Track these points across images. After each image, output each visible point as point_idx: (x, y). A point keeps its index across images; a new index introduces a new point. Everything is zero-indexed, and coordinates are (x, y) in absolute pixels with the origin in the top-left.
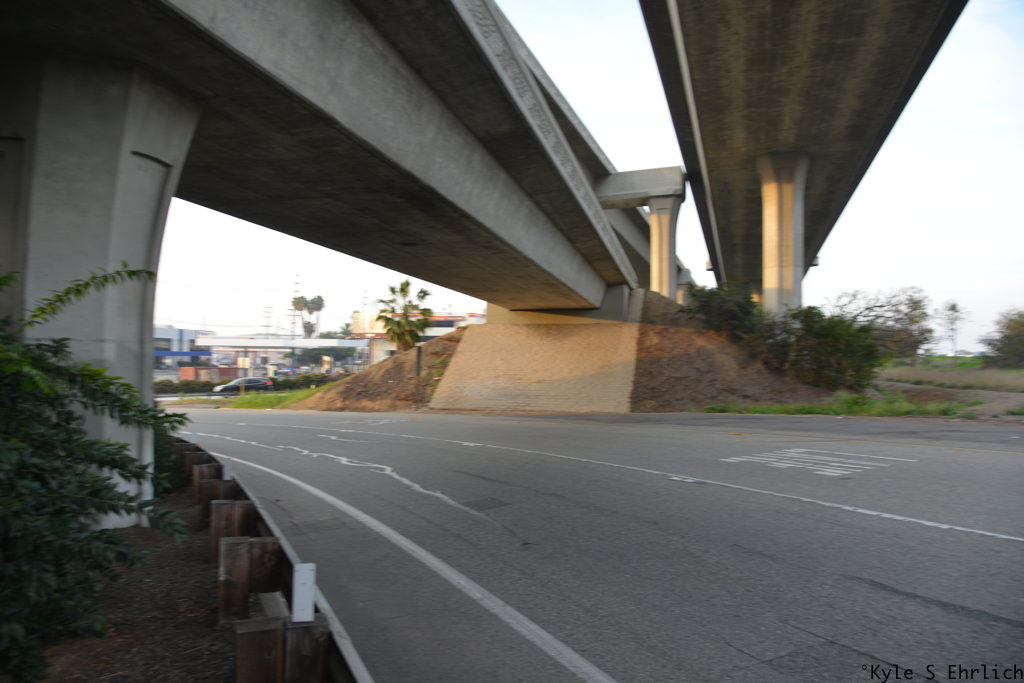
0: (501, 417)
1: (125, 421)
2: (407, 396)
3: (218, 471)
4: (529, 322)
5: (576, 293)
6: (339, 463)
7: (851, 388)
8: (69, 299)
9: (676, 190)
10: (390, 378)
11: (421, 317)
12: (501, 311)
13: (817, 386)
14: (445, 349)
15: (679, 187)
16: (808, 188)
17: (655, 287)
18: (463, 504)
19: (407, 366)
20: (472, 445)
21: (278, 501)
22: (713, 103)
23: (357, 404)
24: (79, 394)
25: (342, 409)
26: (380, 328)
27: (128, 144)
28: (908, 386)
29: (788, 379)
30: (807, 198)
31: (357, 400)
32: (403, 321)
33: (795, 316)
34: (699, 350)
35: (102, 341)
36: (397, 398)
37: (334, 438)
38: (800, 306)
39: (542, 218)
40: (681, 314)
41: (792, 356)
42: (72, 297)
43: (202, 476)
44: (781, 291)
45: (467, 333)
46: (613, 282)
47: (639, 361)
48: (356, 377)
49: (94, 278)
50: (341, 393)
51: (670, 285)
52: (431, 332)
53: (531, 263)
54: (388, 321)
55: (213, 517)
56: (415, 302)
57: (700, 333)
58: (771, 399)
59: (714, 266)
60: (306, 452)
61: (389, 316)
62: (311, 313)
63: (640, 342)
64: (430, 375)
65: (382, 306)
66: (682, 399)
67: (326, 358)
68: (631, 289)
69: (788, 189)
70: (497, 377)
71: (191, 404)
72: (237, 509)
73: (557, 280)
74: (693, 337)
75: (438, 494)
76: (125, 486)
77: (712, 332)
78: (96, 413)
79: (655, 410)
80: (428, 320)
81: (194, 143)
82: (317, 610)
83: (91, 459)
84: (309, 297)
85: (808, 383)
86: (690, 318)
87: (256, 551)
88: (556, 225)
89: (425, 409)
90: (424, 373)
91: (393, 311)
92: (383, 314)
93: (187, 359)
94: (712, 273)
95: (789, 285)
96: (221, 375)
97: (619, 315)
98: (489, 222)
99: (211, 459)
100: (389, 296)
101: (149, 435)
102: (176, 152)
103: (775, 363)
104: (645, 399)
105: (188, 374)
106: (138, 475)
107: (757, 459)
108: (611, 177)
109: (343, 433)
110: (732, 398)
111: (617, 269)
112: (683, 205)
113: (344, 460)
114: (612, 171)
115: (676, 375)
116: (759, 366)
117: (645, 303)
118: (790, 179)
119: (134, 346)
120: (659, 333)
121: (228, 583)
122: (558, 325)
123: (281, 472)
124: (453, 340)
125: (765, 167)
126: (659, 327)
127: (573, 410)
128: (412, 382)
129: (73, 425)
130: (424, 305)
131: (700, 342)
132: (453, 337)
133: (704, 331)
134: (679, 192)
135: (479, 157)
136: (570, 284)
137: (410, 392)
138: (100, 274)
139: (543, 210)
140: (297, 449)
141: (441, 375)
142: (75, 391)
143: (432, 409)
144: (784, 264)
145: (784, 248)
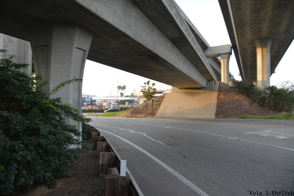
0: (176, 120)
1: (75, 119)
2: (149, 113)
3: (99, 134)
4: (184, 92)
5: (198, 83)
6: (131, 132)
7: (287, 111)
8: (61, 87)
9: (229, 51)
10: (144, 108)
11: (153, 91)
12: (176, 89)
13: (276, 110)
14: (160, 100)
15: (230, 50)
16: (271, 49)
17: (222, 81)
18: (167, 144)
19: (149, 105)
20: (168, 127)
21: (114, 142)
22: (240, 25)
23: (135, 116)
24: (64, 113)
25: (131, 117)
26: (141, 94)
27: (75, 45)
29: (265, 108)
30: (271, 52)
31: (135, 114)
32: (148, 92)
33: (267, 89)
34: (237, 100)
35: (69, 98)
36: (147, 114)
37: (129, 125)
38: (270, 86)
39: (188, 62)
40: (230, 89)
41: (267, 101)
42: (61, 86)
43: (94, 135)
44: (263, 81)
45: (166, 95)
46: (210, 80)
47: (218, 103)
48: (135, 108)
49: (67, 81)
50: (131, 112)
51: (227, 80)
52: (156, 95)
53: (185, 74)
54: (144, 92)
55: (98, 146)
56: (151, 86)
57: (237, 95)
58: (260, 114)
59: (241, 74)
60: (122, 129)
61: (144, 90)
62: (122, 90)
63: (218, 97)
64: (156, 107)
65: (142, 88)
66: (231, 114)
67: (127, 103)
68: (215, 82)
69: (265, 50)
70: (175, 108)
71: (91, 115)
72: (104, 145)
73: (193, 79)
74: (235, 96)
75: (159, 141)
76: (75, 137)
77: (241, 94)
78: (68, 118)
79: (223, 118)
80: (155, 92)
81: (92, 44)
82: (127, 173)
83: (67, 130)
84: (122, 86)
85: (272, 110)
86: (234, 90)
87: (110, 156)
88: (192, 63)
89: (154, 117)
90: (154, 107)
91: (145, 89)
92: (142, 90)
93: (90, 103)
94: (240, 76)
95: (265, 79)
96: (98, 107)
97: (212, 90)
98: (173, 63)
99: (97, 130)
100: (144, 85)
101: (81, 123)
102: (87, 47)
103: (261, 103)
104: (220, 114)
105: (90, 107)
106: (78, 134)
107: (256, 133)
108: (209, 48)
109: (132, 124)
110: (247, 114)
111: (211, 76)
112: (231, 56)
113: (132, 131)
114: (209, 47)
115: (229, 107)
116: (256, 104)
117: (219, 86)
118: (266, 46)
119: (77, 100)
120: (224, 95)
121: (102, 165)
122: (193, 93)
123: (115, 134)
124: (162, 97)
125: (257, 43)
126: (224, 93)
127: (198, 118)
128: (151, 109)
129: (62, 121)
130: (154, 87)
131: (237, 97)
132: (162, 96)
133: (238, 94)
134: (230, 52)
135: (169, 44)
136: (197, 81)
137: (150, 112)
138: (68, 80)
139: (188, 59)
140: (119, 128)
141: (159, 107)
142: (62, 112)
143: (156, 117)
144: (264, 73)
145: (264, 68)
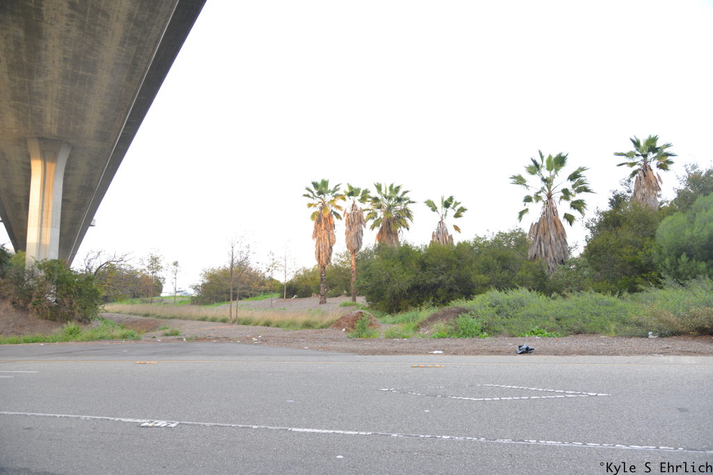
7: (80, 321)
13: (55, 320)
16: (67, 168)
28: (139, 317)
29: (30, 316)
30: (66, 176)
38: (46, 259)
44: (39, 245)
58: (12, 332)
69: (51, 167)
95: (46, 241)
103: (21, 303)
116: (8, 305)
118: (54, 159)
125: (34, 147)
144: (44, 224)
145: (44, 212)
